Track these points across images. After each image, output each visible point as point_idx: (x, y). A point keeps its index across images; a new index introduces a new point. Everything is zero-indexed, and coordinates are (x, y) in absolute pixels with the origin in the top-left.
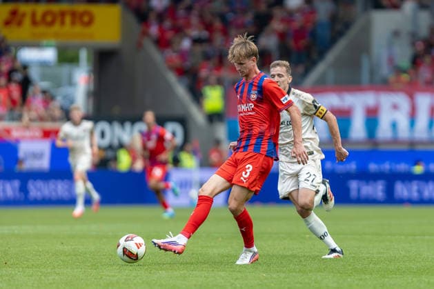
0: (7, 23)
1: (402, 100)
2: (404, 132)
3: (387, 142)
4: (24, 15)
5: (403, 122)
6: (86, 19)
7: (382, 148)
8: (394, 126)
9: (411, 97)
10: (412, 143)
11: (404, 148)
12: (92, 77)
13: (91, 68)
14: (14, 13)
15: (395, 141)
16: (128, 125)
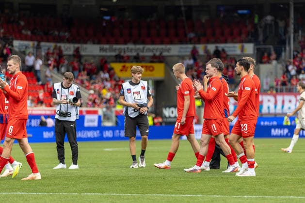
0: (121, 70)
1: (272, 98)
2: (272, 110)
3: (266, 114)
4: (128, 67)
5: (272, 106)
6: (151, 68)
7: (264, 116)
8: (269, 108)
9: (275, 97)
10: (276, 114)
11: (273, 116)
12: (154, 91)
13: (153, 87)
14: (124, 67)
15: (269, 113)
16: (167, 109)
